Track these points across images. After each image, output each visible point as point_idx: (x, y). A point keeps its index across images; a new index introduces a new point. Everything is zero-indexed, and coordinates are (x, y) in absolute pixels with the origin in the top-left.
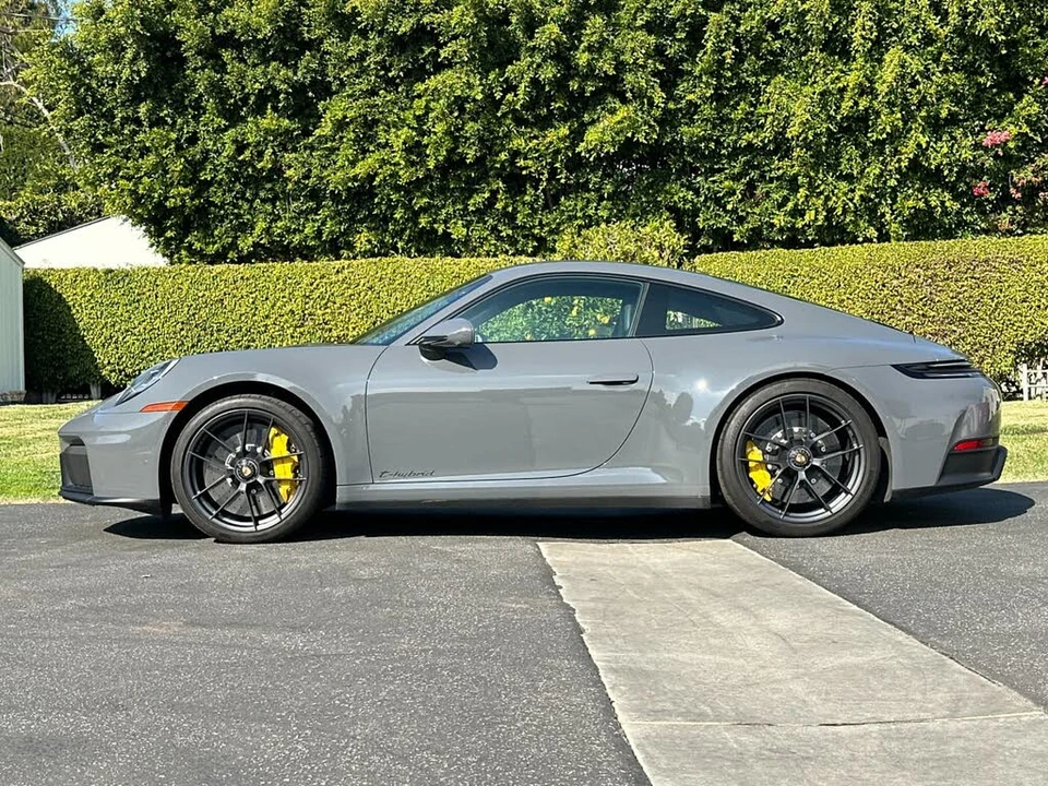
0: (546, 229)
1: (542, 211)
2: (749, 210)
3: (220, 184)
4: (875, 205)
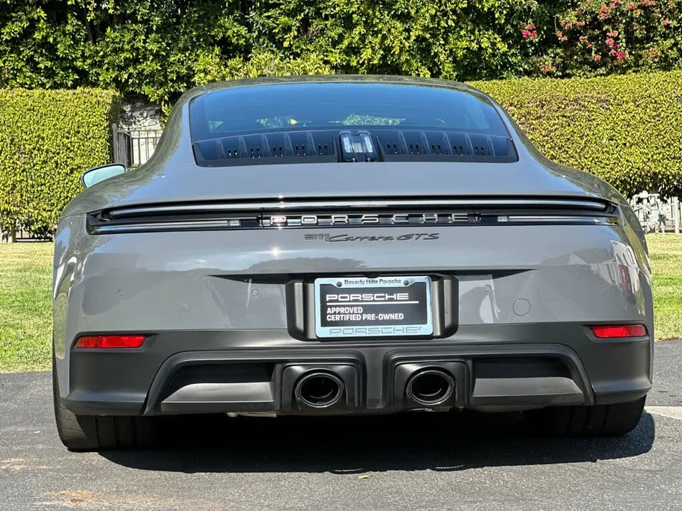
0: (89, 61)
1: (85, 42)
2: (304, 48)
4: (429, 45)
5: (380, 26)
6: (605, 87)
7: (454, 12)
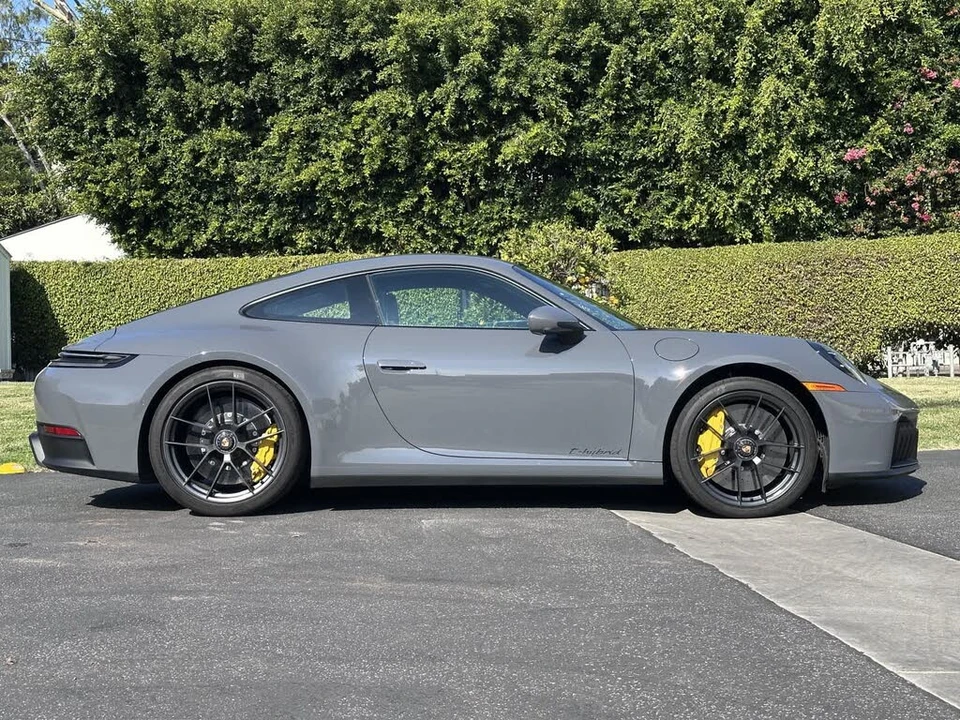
0: (466, 229)
1: (463, 213)
2: (642, 214)
3: (178, 188)
4: (751, 211)
5: (706, 196)
6: (884, 247)
7: (772, 181)
